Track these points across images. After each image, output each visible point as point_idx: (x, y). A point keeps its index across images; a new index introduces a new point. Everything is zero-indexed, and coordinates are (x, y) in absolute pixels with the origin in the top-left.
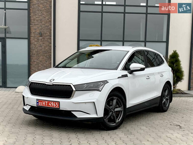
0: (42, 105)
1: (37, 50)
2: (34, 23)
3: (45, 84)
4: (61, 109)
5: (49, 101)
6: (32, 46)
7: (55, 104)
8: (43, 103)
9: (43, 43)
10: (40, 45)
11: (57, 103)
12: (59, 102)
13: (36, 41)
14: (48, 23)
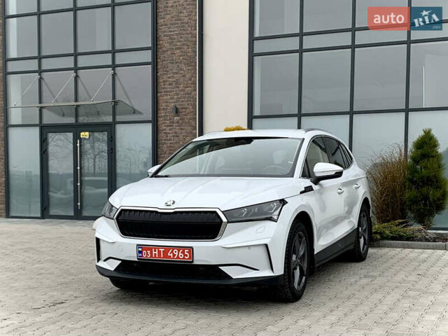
0: (151, 256)
1: (171, 143)
2: (166, 88)
3: (156, 212)
4: (195, 263)
5: (167, 248)
6: (161, 136)
7: (183, 252)
8: (154, 253)
9: (181, 129)
10: (176, 133)
11: (186, 251)
12: (192, 248)
13: (168, 126)
14: (190, 87)
